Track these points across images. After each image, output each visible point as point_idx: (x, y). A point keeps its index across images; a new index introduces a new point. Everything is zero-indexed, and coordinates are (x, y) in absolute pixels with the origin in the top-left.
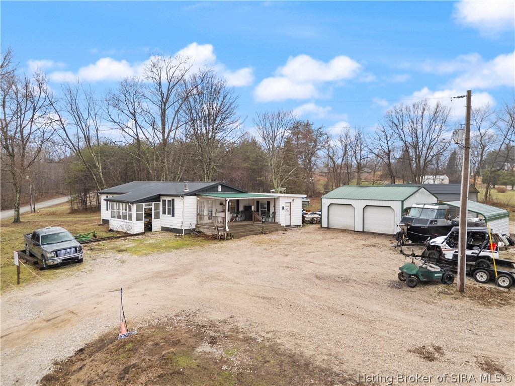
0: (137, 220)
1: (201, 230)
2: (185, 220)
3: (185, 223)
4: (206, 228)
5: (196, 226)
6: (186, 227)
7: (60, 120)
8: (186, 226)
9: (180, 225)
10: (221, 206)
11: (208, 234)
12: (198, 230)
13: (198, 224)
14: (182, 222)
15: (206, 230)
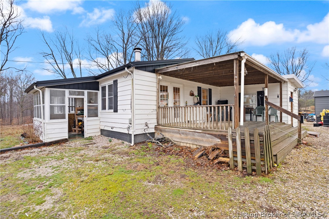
0: (51, 119)
1: (167, 135)
2: (136, 117)
3: (136, 122)
4: (179, 133)
5: (156, 128)
6: (137, 130)
7: (53, 54)
8: (137, 127)
9: (127, 126)
10: (192, 97)
11: (182, 144)
12: (160, 137)
13: (158, 125)
14: (130, 120)
15: (178, 135)
